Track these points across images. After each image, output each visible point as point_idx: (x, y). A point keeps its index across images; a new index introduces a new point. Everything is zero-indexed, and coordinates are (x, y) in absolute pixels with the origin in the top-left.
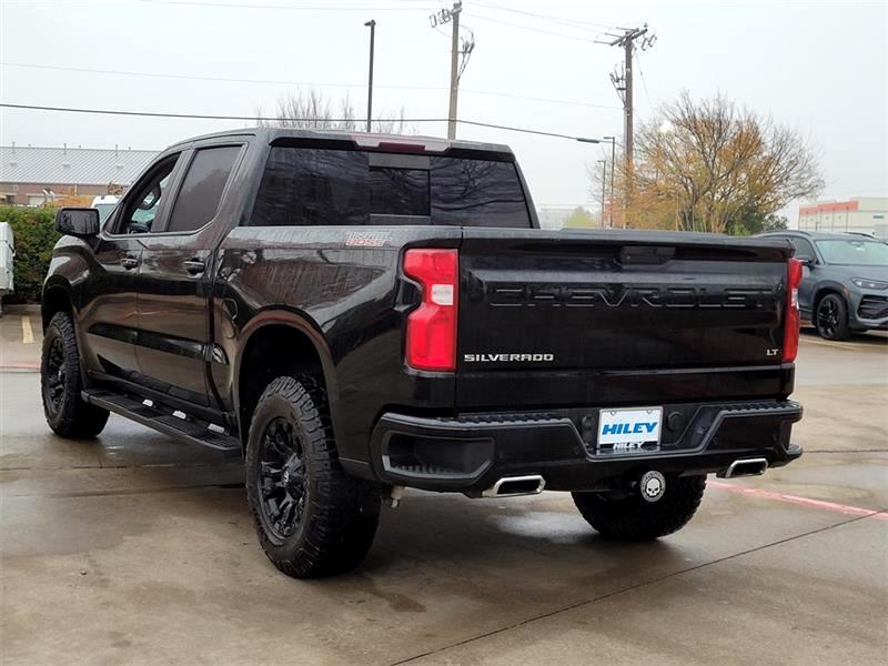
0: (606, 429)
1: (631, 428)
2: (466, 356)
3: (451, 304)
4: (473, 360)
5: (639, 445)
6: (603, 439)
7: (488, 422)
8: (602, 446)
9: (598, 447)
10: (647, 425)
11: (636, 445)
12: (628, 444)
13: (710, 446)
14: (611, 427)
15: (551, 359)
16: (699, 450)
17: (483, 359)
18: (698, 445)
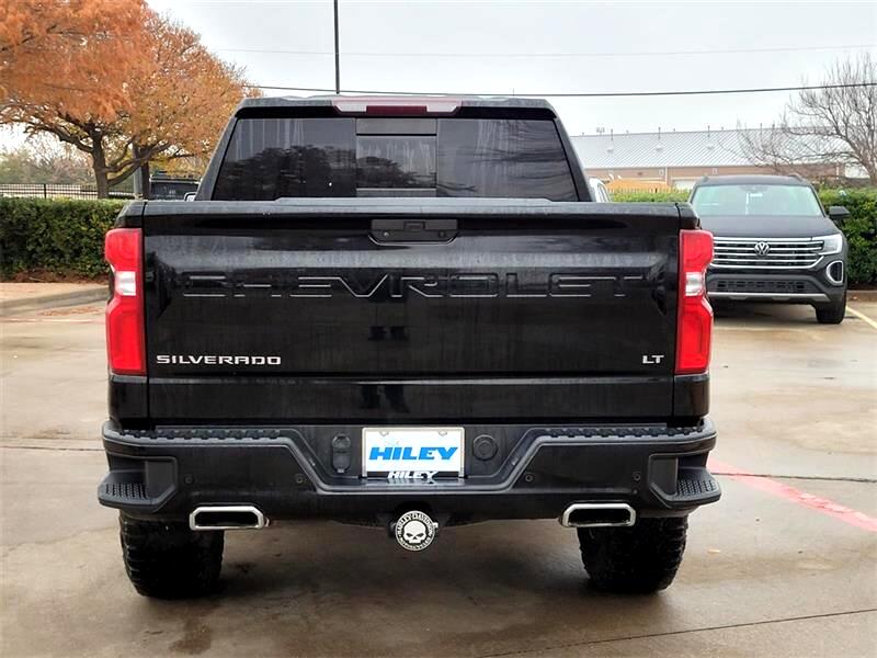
0: (375, 454)
1: (416, 453)
2: (159, 357)
3: (134, 294)
4: (168, 361)
5: (430, 476)
6: (370, 465)
7: (169, 438)
8: (371, 474)
9: (364, 475)
10: (441, 450)
11: (425, 475)
12: (412, 474)
13: (520, 483)
14: (382, 450)
15: (278, 362)
16: (504, 487)
17: (181, 361)
18: (504, 481)
